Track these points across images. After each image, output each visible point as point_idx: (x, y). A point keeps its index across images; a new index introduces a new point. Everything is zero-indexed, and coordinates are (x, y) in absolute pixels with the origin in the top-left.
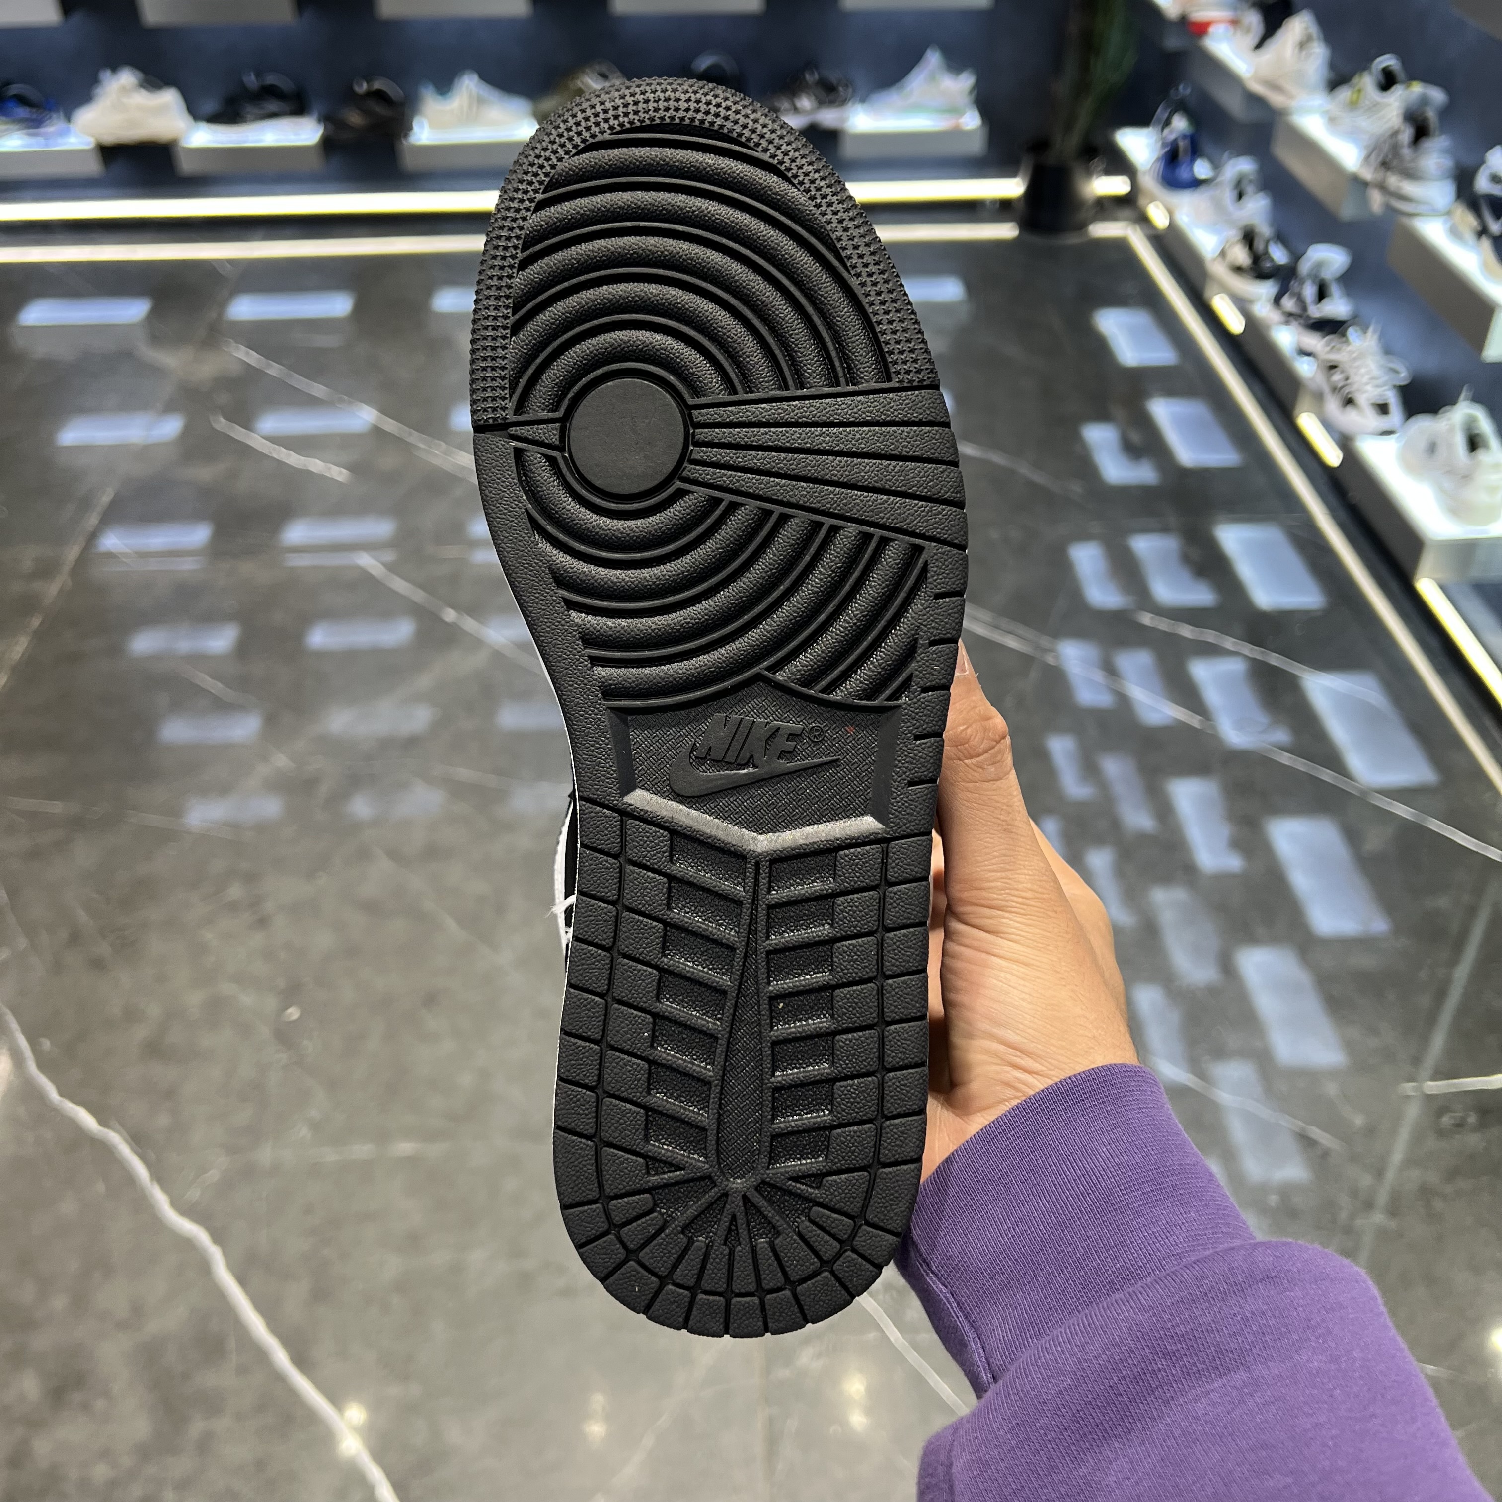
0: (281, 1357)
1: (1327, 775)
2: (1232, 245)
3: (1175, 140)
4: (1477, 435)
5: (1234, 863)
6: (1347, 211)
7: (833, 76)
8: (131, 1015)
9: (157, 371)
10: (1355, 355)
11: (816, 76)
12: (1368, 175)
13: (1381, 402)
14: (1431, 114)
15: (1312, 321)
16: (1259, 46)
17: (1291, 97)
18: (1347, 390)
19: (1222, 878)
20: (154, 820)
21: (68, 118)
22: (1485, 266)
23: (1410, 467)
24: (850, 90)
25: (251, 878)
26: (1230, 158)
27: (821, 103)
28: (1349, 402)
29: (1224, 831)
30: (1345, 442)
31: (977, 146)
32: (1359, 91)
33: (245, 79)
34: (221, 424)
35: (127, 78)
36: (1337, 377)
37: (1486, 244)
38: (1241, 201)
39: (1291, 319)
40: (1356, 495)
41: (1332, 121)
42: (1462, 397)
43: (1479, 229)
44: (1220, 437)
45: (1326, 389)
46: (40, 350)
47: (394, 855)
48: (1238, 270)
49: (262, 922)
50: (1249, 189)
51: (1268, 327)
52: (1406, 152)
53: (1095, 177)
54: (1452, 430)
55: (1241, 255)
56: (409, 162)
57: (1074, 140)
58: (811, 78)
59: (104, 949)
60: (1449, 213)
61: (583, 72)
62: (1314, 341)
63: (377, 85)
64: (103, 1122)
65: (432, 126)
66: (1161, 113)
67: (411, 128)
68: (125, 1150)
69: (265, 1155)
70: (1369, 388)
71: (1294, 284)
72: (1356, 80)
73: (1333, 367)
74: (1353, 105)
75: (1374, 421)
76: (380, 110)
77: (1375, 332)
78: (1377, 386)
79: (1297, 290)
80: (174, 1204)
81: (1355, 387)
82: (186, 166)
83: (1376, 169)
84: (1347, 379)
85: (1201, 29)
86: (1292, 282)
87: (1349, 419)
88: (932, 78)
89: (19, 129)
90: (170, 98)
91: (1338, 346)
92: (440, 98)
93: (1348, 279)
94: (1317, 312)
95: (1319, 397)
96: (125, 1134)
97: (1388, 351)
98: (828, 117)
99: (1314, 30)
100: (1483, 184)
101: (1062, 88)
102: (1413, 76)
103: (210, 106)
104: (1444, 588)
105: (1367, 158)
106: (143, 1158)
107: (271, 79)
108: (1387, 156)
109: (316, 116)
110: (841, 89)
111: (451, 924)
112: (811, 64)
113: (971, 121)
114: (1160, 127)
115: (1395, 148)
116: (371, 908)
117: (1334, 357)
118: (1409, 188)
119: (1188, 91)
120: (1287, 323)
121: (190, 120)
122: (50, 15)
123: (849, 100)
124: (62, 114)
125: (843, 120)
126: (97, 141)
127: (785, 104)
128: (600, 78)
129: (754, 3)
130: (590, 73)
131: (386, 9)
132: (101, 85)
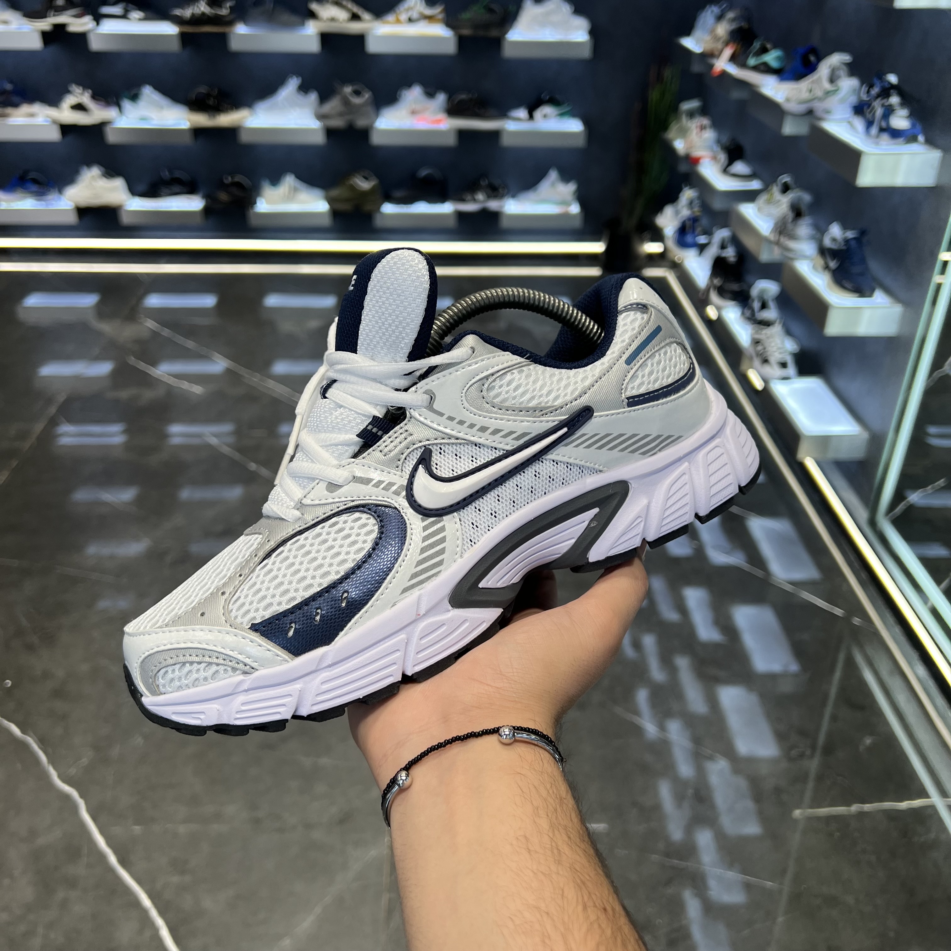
0: (113, 859)
3: (684, 221)
5: (716, 636)
6: (765, 257)
7: (496, 182)
9: (98, 334)
10: (769, 336)
11: (487, 182)
12: (772, 238)
13: (783, 362)
14: (804, 207)
15: (757, 321)
16: (725, 169)
18: (765, 355)
20: (71, 572)
21: (60, 191)
22: (827, 284)
24: (506, 191)
27: (489, 197)
28: (765, 361)
29: (709, 615)
31: (578, 224)
32: (771, 195)
33: (162, 174)
34: (132, 361)
35: (95, 171)
36: (760, 348)
37: (828, 274)
41: (759, 210)
43: (825, 266)
45: (754, 354)
46: (32, 320)
52: (790, 225)
53: (645, 242)
56: (254, 222)
57: (634, 221)
58: (484, 183)
59: (34, 639)
60: (812, 258)
61: (354, 176)
62: (753, 330)
63: (238, 178)
64: (23, 732)
65: (268, 203)
67: (255, 203)
68: (35, 747)
69: (115, 752)
70: (776, 354)
72: (770, 188)
73: (758, 342)
74: (769, 202)
75: (779, 372)
76: (238, 192)
77: (780, 323)
78: (780, 353)
79: (751, 305)
80: (59, 776)
81: (769, 353)
82: (126, 220)
83: (776, 235)
84: (765, 349)
85: (696, 161)
87: (767, 370)
88: (553, 185)
89: (31, 196)
90: (119, 183)
91: (760, 330)
92: (273, 188)
94: (760, 316)
95: (751, 359)
96: (35, 738)
97: (787, 333)
98: (493, 205)
100: (827, 242)
101: (626, 192)
103: (142, 187)
104: (817, 462)
105: (773, 229)
106: (46, 752)
107: (178, 174)
108: (782, 228)
109: (201, 195)
110: (500, 190)
112: (484, 175)
113: (575, 209)
115: (785, 224)
117: (757, 336)
118: (792, 244)
121: (129, 195)
122: (54, 135)
123: (505, 196)
124: (57, 189)
125: (502, 207)
126: (76, 205)
127: (469, 197)
128: (364, 179)
129: (451, 141)
130: (358, 176)
131: (244, 138)
132: (80, 174)
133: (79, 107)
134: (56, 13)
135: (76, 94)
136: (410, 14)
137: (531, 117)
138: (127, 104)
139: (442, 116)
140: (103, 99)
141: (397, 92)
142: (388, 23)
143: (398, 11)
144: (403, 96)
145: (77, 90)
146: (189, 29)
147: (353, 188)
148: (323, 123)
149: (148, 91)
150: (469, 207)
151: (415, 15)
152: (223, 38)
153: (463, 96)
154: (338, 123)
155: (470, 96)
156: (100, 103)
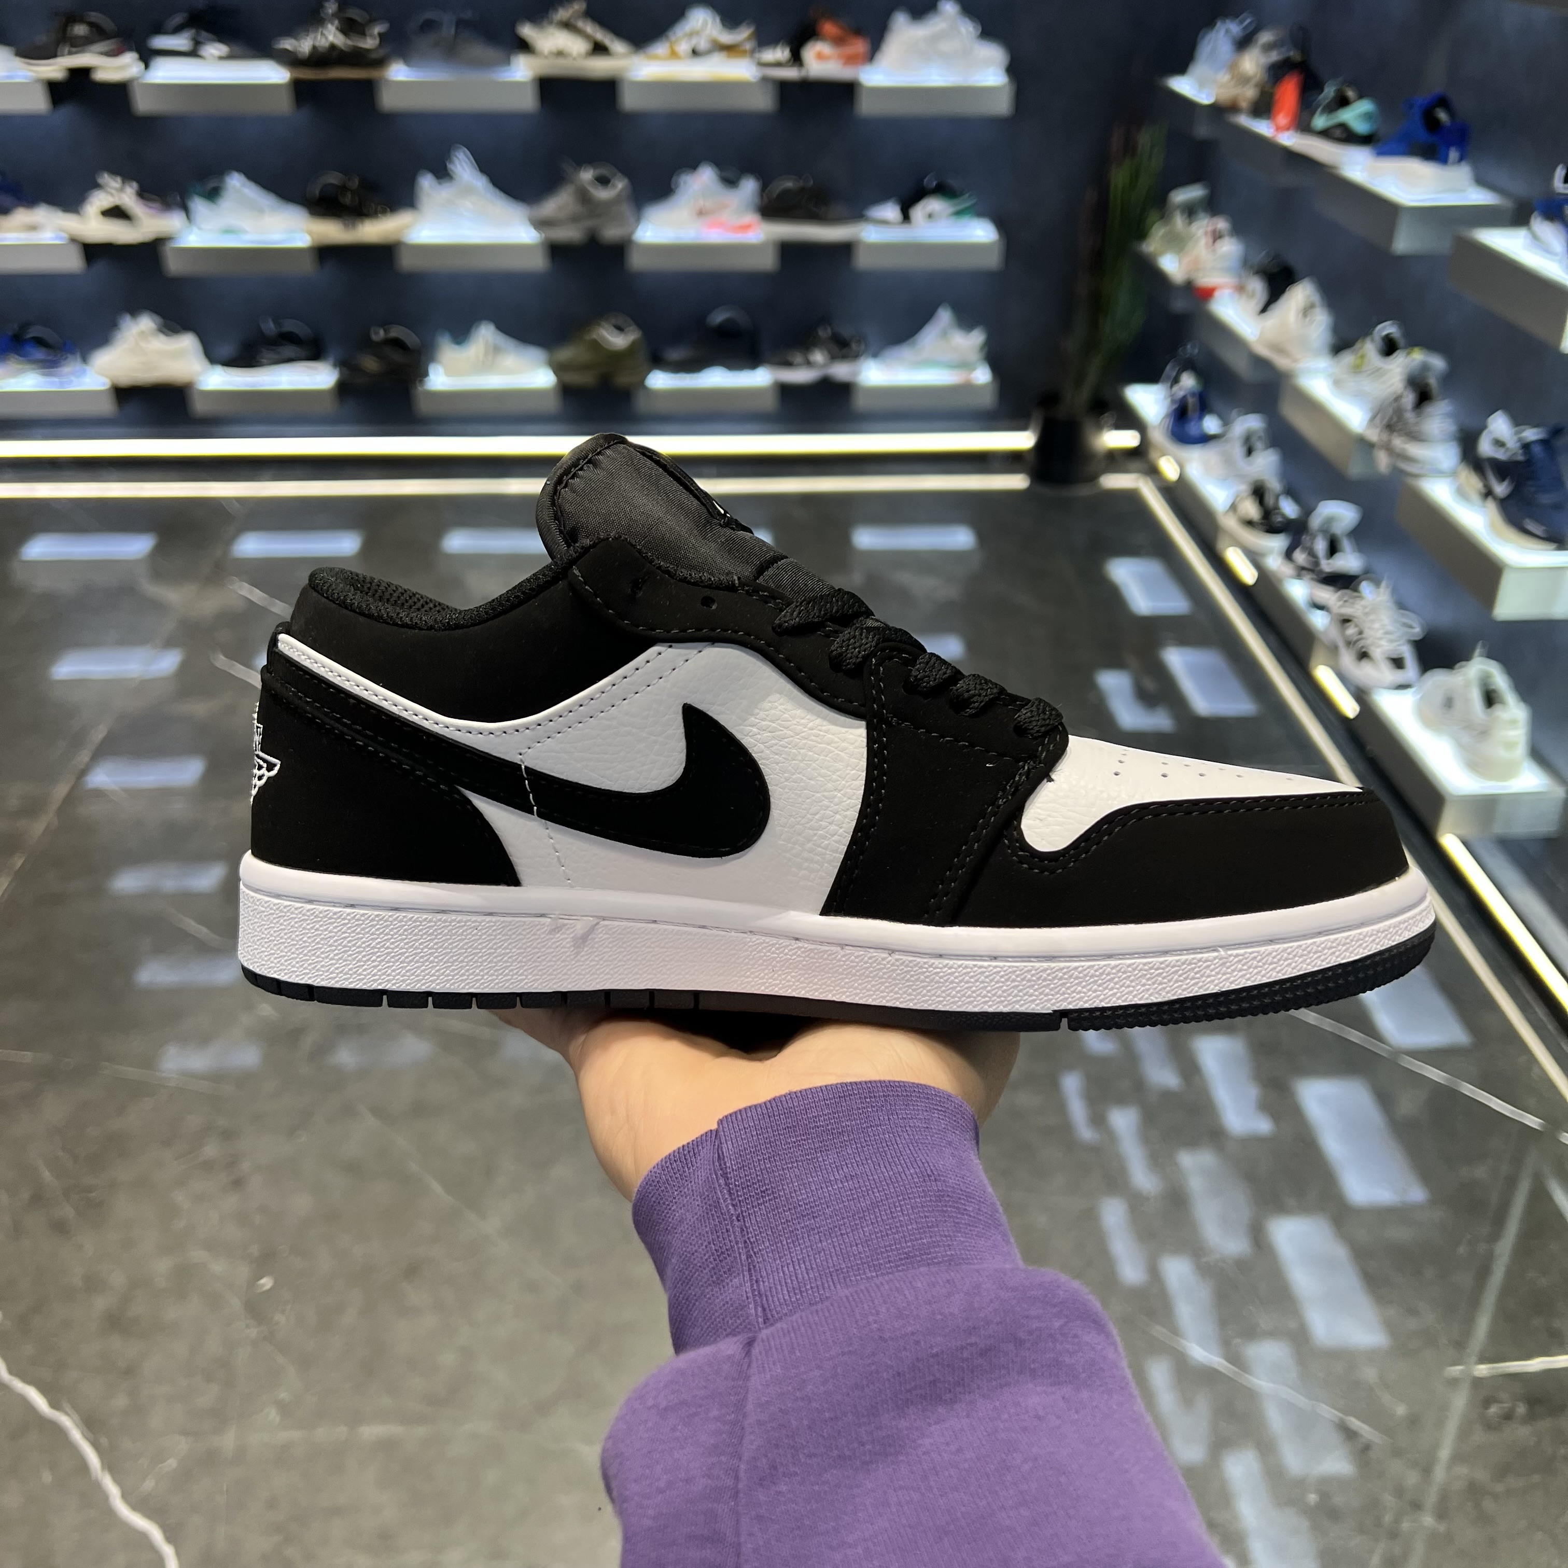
1: (1354, 1036)
2: (1242, 499)
3: (1184, 397)
4: (1494, 691)
5: (1263, 1126)
6: (1355, 469)
7: (846, 332)
8: (93, 1284)
9: (158, 606)
10: (1367, 610)
11: (829, 331)
12: (1373, 435)
13: (1395, 656)
14: (1433, 382)
15: (1324, 575)
16: (1264, 310)
17: (1296, 361)
18: (1361, 644)
19: (1252, 1141)
20: (131, 1072)
21: (85, 359)
22: (1492, 526)
23: (1428, 722)
24: (863, 347)
25: (228, 1135)
26: (1239, 416)
27: (834, 357)
28: (1363, 655)
29: (1253, 1092)
30: (1361, 695)
31: (988, 400)
32: (1362, 357)
33: (264, 327)
34: (221, 661)
35: (146, 323)
36: (1351, 631)
37: (1491, 507)
38: (1250, 458)
39: (1304, 572)
40: (1373, 747)
41: (1337, 383)
42: (1478, 651)
43: (1483, 491)
44: (1234, 685)
45: (1341, 644)
46: (42, 584)
47: (378, 1111)
48: (1249, 523)
49: (238, 1184)
50: (1259, 445)
51: (1280, 581)
52: (1410, 416)
53: (1105, 430)
54: (1467, 685)
55: (1251, 509)
56: (424, 407)
57: (1084, 395)
58: (824, 333)
59: (68, 1211)
60: (1453, 474)
61: (599, 325)
62: (1326, 595)
63: (396, 332)
64: (54, 1405)
65: (449, 373)
66: (1170, 370)
67: (426, 374)
68: (76, 1435)
69: (228, 1441)
70: (1383, 643)
71: (1305, 538)
72: (1358, 345)
73: (1346, 621)
74: (1357, 369)
75: (1390, 675)
76: (397, 356)
77: (1387, 587)
78: (1391, 641)
79: (1308, 545)
80: (125, 1496)
81: (1368, 642)
82: (200, 407)
83: (1381, 431)
84: (1361, 633)
85: (1207, 294)
86: (1304, 537)
87: (1364, 673)
88: (944, 334)
89: (34, 369)
90: (188, 343)
91: (1351, 601)
92: (457, 347)
93: (1359, 534)
94: (1328, 566)
95: (1334, 650)
96: (76, 1417)
97: (1401, 605)
98: (841, 371)
99: (1316, 298)
100: (1485, 448)
101: (1072, 344)
102: (1414, 342)
103: (227, 350)
104: (1466, 844)
105: (1372, 419)
106: (96, 1446)
107: (290, 326)
108: (1391, 418)
109: (331, 360)
110: (853, 346)
111: (436, 1187)
112: (824, 320)
113: (982, 376)
114: (1169, 384)
115: (1399, 412)
116: (353, 1168)
117: (1347, 611)
118: (1414, 450)
119: (1196, 351)
120: (1299, 576)
121: (205, 362)
122: (73, 262)
123: (861, 355)
124: (78, 356)
125: (856, 374)
126: (112, 381)
127: (798, 358)
128: (616, 331)
129: (768, 262)
130: (606, 326)
131: (406, 262)
132: (119, 329)
133: (116, 213)
134: (74, 50)
135: (109, 190)
136: (694, 41)
137: (906, 217)
138: (199, 206)
139: (752, 218)
140: (156, 197)
141: (672, 177)
142: (657, 58)
143: (673, 38)
144: (682, 183)
145: (111, 182)
146: (308, 74)
147: (596, 346)
148: (543, 235)
149: (236, 183)
150: (800, 376)
151: (703, 45)
152: (369, 89)
153: (789, 184)
154: (570, 234)
155: (801, 183)
156: (154, 205)
